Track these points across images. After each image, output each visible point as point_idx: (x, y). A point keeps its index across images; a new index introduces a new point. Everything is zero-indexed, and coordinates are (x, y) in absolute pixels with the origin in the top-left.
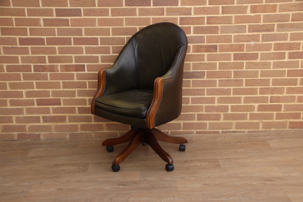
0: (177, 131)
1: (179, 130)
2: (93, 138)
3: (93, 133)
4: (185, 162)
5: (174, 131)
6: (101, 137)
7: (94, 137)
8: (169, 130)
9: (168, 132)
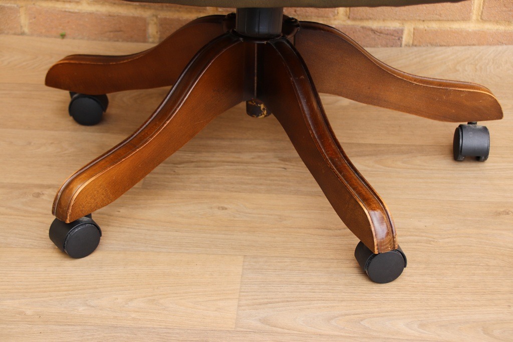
0: (447, 26)
1: (456, 26)
2: (23, 34)
3: (22, 11)
4: (499, 214)
5: (434, 26)
6: (63, 36)
7: (26, 30)
8: (404, 20)
9: (402, 31)
